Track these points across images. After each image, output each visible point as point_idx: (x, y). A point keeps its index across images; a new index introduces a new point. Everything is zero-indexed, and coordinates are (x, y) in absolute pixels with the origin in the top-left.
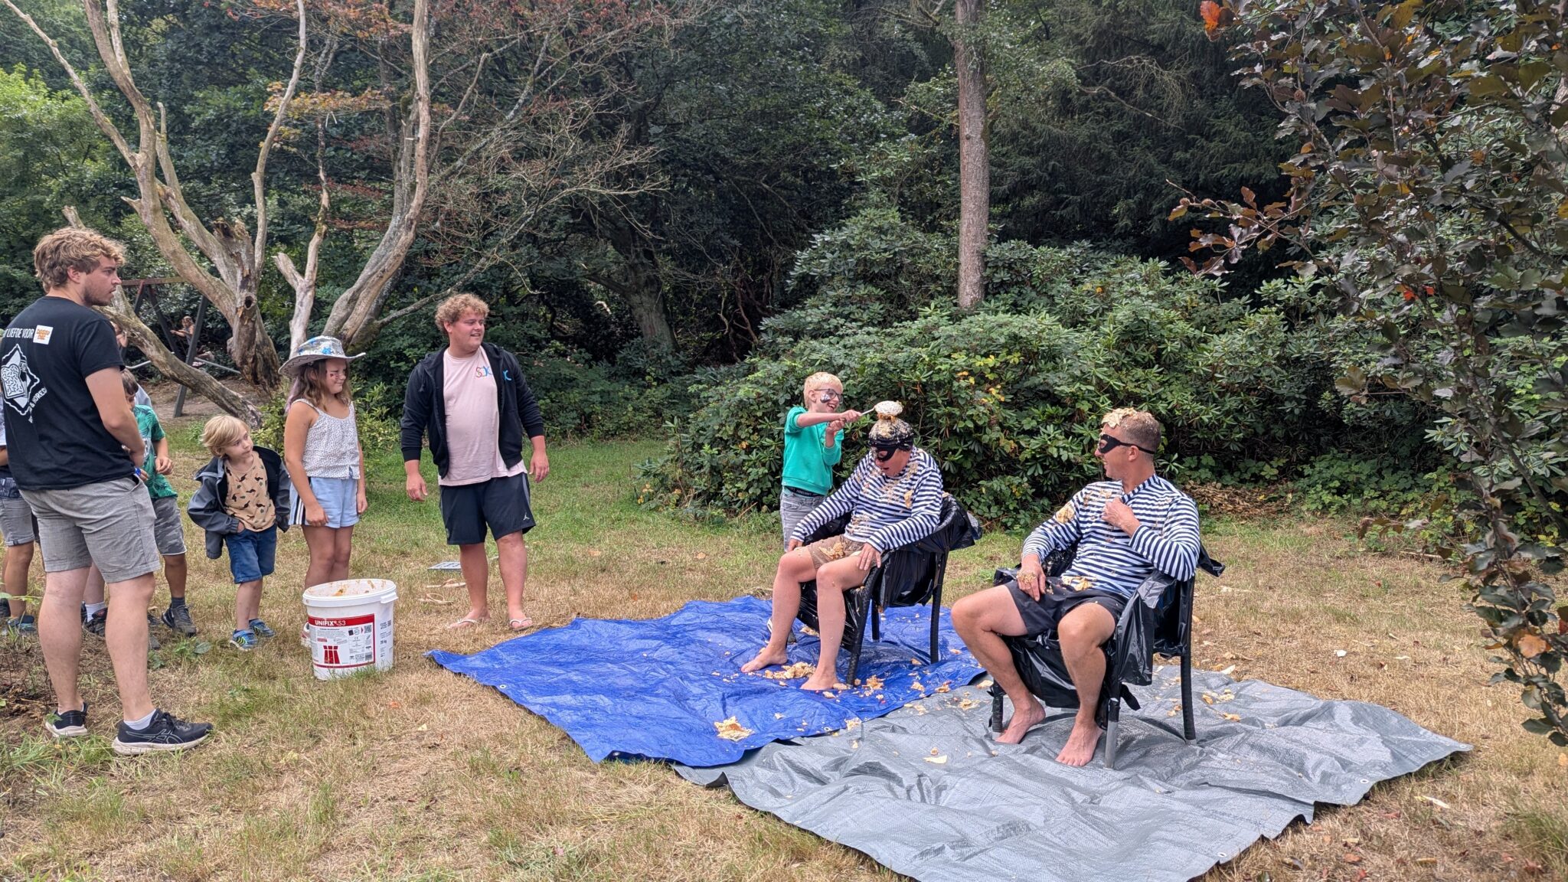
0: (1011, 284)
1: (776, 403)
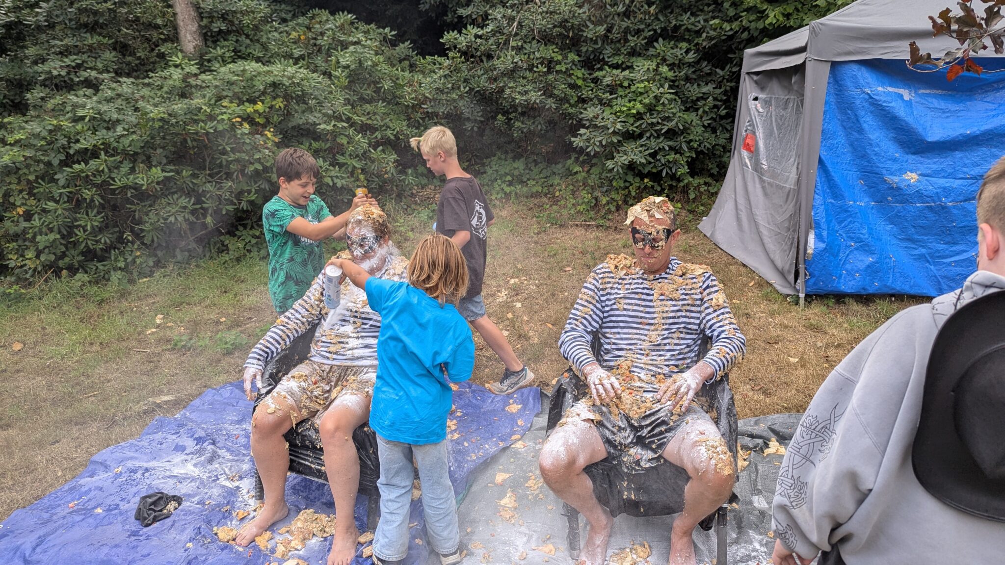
0: (229, 32)
1: (49, 164)
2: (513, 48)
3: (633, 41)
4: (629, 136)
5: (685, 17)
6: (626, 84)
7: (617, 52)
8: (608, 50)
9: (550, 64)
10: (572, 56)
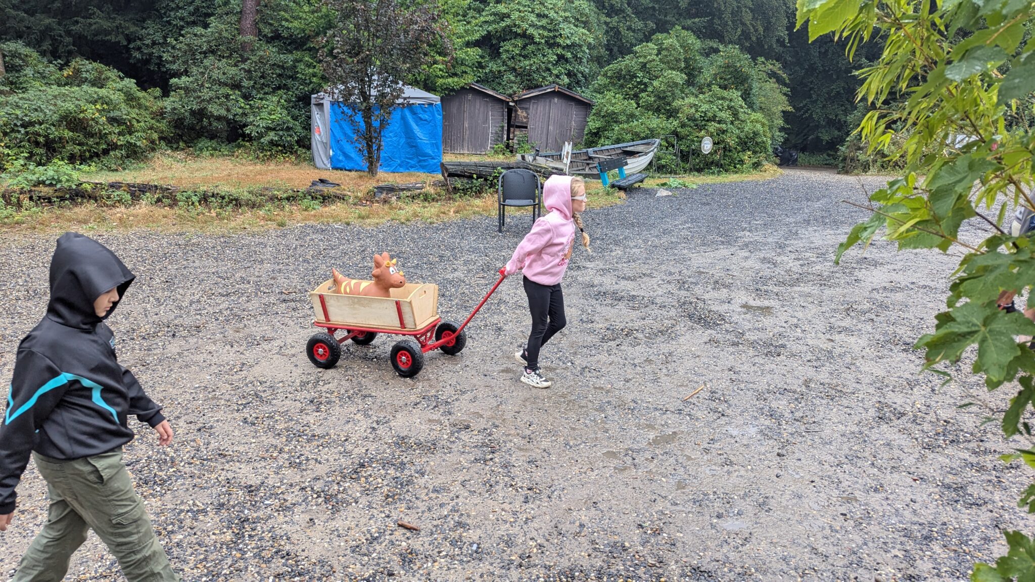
2: (207, 88)
3: (266, 90)
4: (268, 129)
5: (289, 81)
6: (265, 106)
7: (259, 92)
8: (254, 92)
9: (227, 96)
10: (237, 92)
